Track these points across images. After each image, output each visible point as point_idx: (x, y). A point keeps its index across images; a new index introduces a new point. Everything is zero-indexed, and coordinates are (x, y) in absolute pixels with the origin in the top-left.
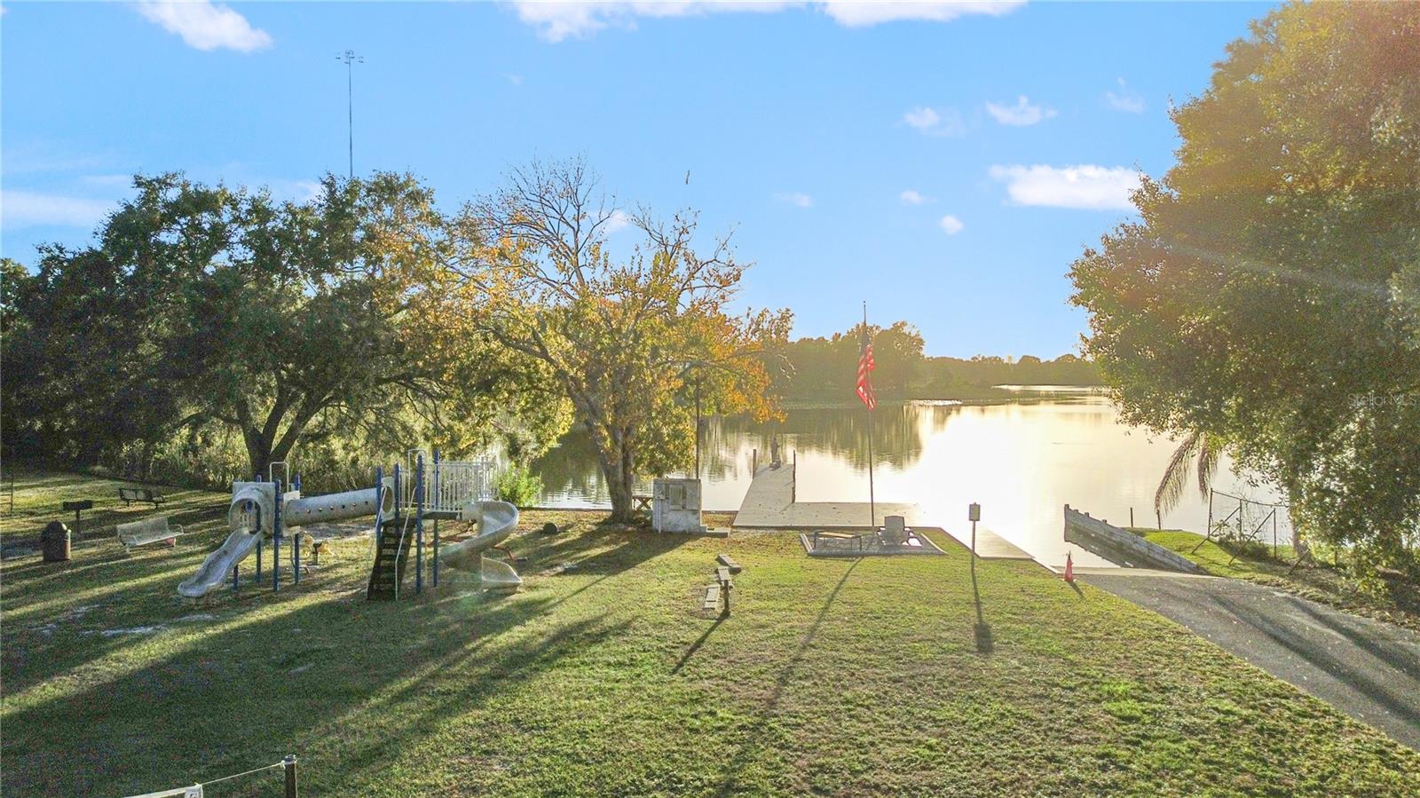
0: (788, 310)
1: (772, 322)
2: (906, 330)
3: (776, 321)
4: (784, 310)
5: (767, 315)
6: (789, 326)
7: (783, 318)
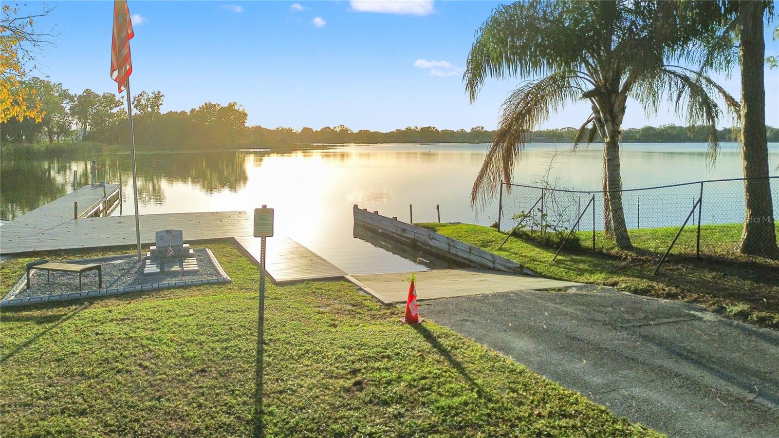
0: (159, 92)
1: (148, 100)
2: (236, 107)
3: (151, 99)
4: (156, 92)
5: (145, 95)
6: (161, 102)
7: (156, 97)
